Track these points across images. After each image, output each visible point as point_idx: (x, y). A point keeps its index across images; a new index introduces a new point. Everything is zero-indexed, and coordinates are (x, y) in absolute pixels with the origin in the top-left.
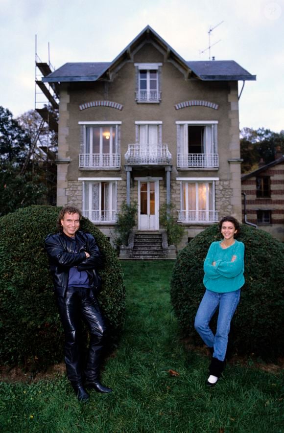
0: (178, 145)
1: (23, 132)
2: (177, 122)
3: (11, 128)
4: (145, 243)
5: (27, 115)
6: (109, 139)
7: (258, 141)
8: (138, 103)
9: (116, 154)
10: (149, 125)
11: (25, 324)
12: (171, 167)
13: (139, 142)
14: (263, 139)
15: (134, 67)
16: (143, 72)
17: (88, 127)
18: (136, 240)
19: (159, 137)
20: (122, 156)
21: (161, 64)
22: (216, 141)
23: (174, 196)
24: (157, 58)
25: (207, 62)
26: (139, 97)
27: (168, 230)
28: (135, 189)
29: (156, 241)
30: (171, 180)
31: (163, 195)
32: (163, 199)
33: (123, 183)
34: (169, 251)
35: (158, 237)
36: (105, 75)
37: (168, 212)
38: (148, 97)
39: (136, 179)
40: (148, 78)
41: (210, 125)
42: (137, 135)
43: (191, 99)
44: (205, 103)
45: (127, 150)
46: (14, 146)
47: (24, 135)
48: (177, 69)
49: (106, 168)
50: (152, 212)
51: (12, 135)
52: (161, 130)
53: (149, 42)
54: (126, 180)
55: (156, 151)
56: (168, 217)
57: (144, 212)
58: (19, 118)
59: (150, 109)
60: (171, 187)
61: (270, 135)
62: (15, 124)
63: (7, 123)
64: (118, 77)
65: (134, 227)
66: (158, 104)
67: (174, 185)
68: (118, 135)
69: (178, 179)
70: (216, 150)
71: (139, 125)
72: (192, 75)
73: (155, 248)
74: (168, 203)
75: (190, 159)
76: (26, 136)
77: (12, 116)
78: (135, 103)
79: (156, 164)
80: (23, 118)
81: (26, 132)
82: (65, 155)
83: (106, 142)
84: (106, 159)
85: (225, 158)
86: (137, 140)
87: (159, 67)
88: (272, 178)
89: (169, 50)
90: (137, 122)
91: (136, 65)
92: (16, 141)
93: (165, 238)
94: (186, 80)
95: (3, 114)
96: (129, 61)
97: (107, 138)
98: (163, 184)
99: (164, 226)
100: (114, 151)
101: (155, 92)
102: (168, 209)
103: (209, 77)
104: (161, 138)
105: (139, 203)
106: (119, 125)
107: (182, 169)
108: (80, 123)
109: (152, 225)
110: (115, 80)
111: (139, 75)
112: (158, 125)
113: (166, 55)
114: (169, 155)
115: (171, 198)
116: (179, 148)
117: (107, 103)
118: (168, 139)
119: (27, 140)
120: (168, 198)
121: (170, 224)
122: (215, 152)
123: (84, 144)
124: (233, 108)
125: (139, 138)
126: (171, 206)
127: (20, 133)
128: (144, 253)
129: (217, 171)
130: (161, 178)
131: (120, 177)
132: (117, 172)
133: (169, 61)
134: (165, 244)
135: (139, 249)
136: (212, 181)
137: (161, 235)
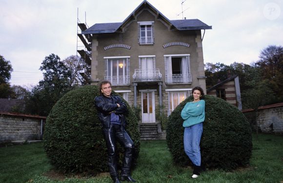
0: (166, 69)
1: (67, 69)
2: (165, 56)
3: (59, 67)
4: (147, 130)
5: (69, 58)
6: (122, 68)
7: (216, 71)
8: (140, 45)
9: (127, 76)
10: (147, 58)
11: (85, 145)
12: (162, 82)
13: (141, 68)
14: (220, 70)
15: (137, 24)
16: (143, 27)
17: (109, 60)
18: (141, 129)
19: (153, 65)
20: (131, 77)
21: (153, 22)
22: (189, 66)
23: (164, 101)
24: (151, 18)
25: (181, 20)
26: (141, 41)
27: (161, 122)
28: (139, 97)
29: (154, 129)
30: (162, 91)
31: (157, 100)
32: (158, 103)
33: (132, 94)
34: (163, 135)
35: (155, 126)
36: (120, 29)
37: (161, 111)
38: (146, 41)
39: (140, 91)
40: (146, 30)
41: (185, 57)
42: (140, 64)
43: (172, 41)
44: (181, 44)
45: (134, 73)
46: (60, 78)
47: (67, 71)
48: (163, 24)
49: (121, 85)
50: (151, 112)
51: (60, 71)
52: (154, 60)
53: (145, 9)
54: (134, 92)
55: (152, 73)
56: (161, 114)
57: (145, 111)
58: (64, 61)
59: (148, 48)
60: (162, 95)
61: (224, 67)
62: (62, 64)
63: (57, 64)
64: (128, 30)
65: (140, 121)
66: (152, 45)
67: (164, 94)
68: (128, 64)
69: (166, 90)
70: (190, 72)
71: (141, 58)
72: (173, 27)
73: (153, 133)
74: (161, 105)
75: (174, 78)
76: (68, 72)
77: (60, 60)
78: (138, 45)
79: (152, 81)
80: (67, 61)
81: (68, 69)
82: (95, 77)
83: (121, 70)
84: (121, 79)
85: (195, 76)
86: (140, 67)
87: (152, 23)
88: (226, 90)
89: (158, 13)
90: (139, 56)
91: (138, 22)
92: (62, 75)
93: (160, 127)
94: (169, 30)
95: (54, 59)
96: (134, 21)
97: (121, 67)
98: (157, 93)
99: (159, 119)
100: (126, 75)
101: (150, 38)
102: (161, 109)
103: (183, 28)
104: (155, 66)
105: (142, 106)
106: (129, 58)
107: (169, 84)
108: (105, 58)
109: (151, 120)
110: (126, 32)
111: (140, 28)
112: (153, 58)
113: (156, 17)
114: (160, 75)
115: (162, 102)
116: (166, 71)
117: (121, 45)
118: (159, 65)
119: (69, 74)
120: (161, 101)
121: (163, 118)
122: (189, 73)
123: (107, 71)
124: (199, 46)
125: (141, 66)
126: (163, 107)
127: (64, 69)
128: (146, 136)
129: (190, 84)
130: (156, 90)
131: (130, 90)
132: (128, 87)
133: (158, 20)
134: (160, 130)
135: (143, 134)
136: (188, 91)
137: (157, 125)
